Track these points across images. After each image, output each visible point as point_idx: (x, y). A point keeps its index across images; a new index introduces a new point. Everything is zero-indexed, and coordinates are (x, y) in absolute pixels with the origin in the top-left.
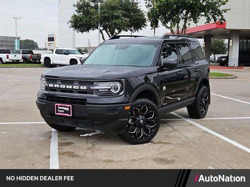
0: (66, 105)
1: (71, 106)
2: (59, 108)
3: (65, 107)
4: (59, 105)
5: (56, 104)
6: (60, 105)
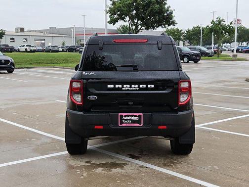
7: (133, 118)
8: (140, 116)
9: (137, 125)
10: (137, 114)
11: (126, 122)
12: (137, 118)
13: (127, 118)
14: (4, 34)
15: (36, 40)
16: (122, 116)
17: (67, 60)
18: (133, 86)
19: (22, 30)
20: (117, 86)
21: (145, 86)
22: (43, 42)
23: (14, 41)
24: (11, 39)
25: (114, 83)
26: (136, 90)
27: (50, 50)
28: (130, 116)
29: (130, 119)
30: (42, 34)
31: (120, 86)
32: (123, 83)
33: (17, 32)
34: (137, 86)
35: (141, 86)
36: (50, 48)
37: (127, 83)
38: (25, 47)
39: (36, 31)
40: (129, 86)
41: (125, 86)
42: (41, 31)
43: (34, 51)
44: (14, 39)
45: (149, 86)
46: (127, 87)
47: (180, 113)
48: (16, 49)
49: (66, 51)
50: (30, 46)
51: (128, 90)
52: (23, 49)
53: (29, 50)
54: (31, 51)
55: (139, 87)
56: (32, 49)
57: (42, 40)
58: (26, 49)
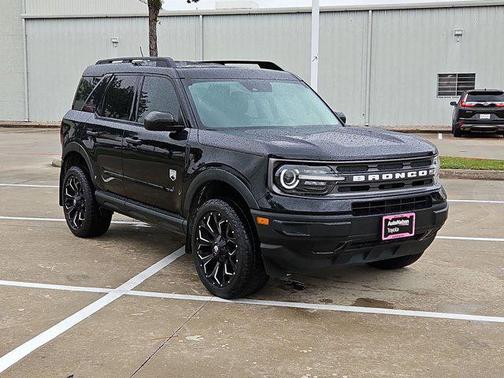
0: (405, 215)
1: (414, 214)
2: (390, 224)
3: (400, 219)
4: (390, 217)
5: (384, 218)
6: (393, 217)
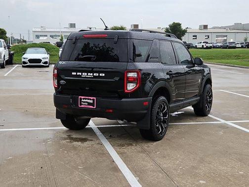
7: (89, 101)
8: (93, 100)
9: (92, 107)
10: (92, 98)
11: (84, 104)
12: (91, 101)
13: (85, 100)
14: (186, 32)
15: (217, 36)
16: (81, 99)
17: (239, 56)
18: (89, 74)
19: (205, 27)
20: (78, 74)
21: (97, 75)
22: (225, 38)
23: (196, 38)
24: (193, 36)
25: (77, 71)
26: (91, 78)
27: (228, 46)
28: (87, 99)
29: (87, 102)
30: (225, 31)
31: (80, 74)
32: (82, 72)
33: (201, 30)
34: (92, 74)
35: (95, 74)
36: (228, 44)
37: (85, 72)
38: (202, 44)
39: (220, 28)
40: (86, 74)
41: (83, 74)
42: (224, 28)
43: (210, 48)
44: (196, 36)
45: (101, 75)
46: (84, 74)
47: (123, 100)
48: (194, 46)
49: (245, 48)
50: (207, 43)
51: (85, 77)
52: (200, 46)
53: (205, 47)
54: (207, 48)
55: (93, 75)
56: (209, 45)
57: (224, 36)
58: (203, 46)
